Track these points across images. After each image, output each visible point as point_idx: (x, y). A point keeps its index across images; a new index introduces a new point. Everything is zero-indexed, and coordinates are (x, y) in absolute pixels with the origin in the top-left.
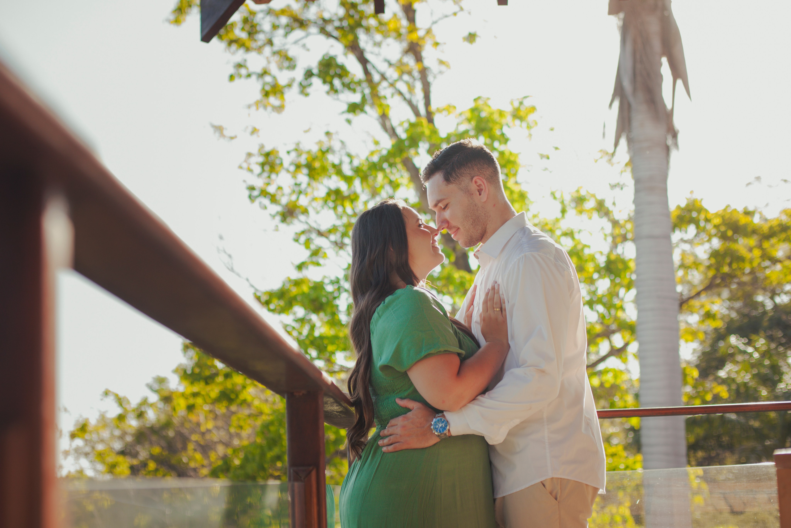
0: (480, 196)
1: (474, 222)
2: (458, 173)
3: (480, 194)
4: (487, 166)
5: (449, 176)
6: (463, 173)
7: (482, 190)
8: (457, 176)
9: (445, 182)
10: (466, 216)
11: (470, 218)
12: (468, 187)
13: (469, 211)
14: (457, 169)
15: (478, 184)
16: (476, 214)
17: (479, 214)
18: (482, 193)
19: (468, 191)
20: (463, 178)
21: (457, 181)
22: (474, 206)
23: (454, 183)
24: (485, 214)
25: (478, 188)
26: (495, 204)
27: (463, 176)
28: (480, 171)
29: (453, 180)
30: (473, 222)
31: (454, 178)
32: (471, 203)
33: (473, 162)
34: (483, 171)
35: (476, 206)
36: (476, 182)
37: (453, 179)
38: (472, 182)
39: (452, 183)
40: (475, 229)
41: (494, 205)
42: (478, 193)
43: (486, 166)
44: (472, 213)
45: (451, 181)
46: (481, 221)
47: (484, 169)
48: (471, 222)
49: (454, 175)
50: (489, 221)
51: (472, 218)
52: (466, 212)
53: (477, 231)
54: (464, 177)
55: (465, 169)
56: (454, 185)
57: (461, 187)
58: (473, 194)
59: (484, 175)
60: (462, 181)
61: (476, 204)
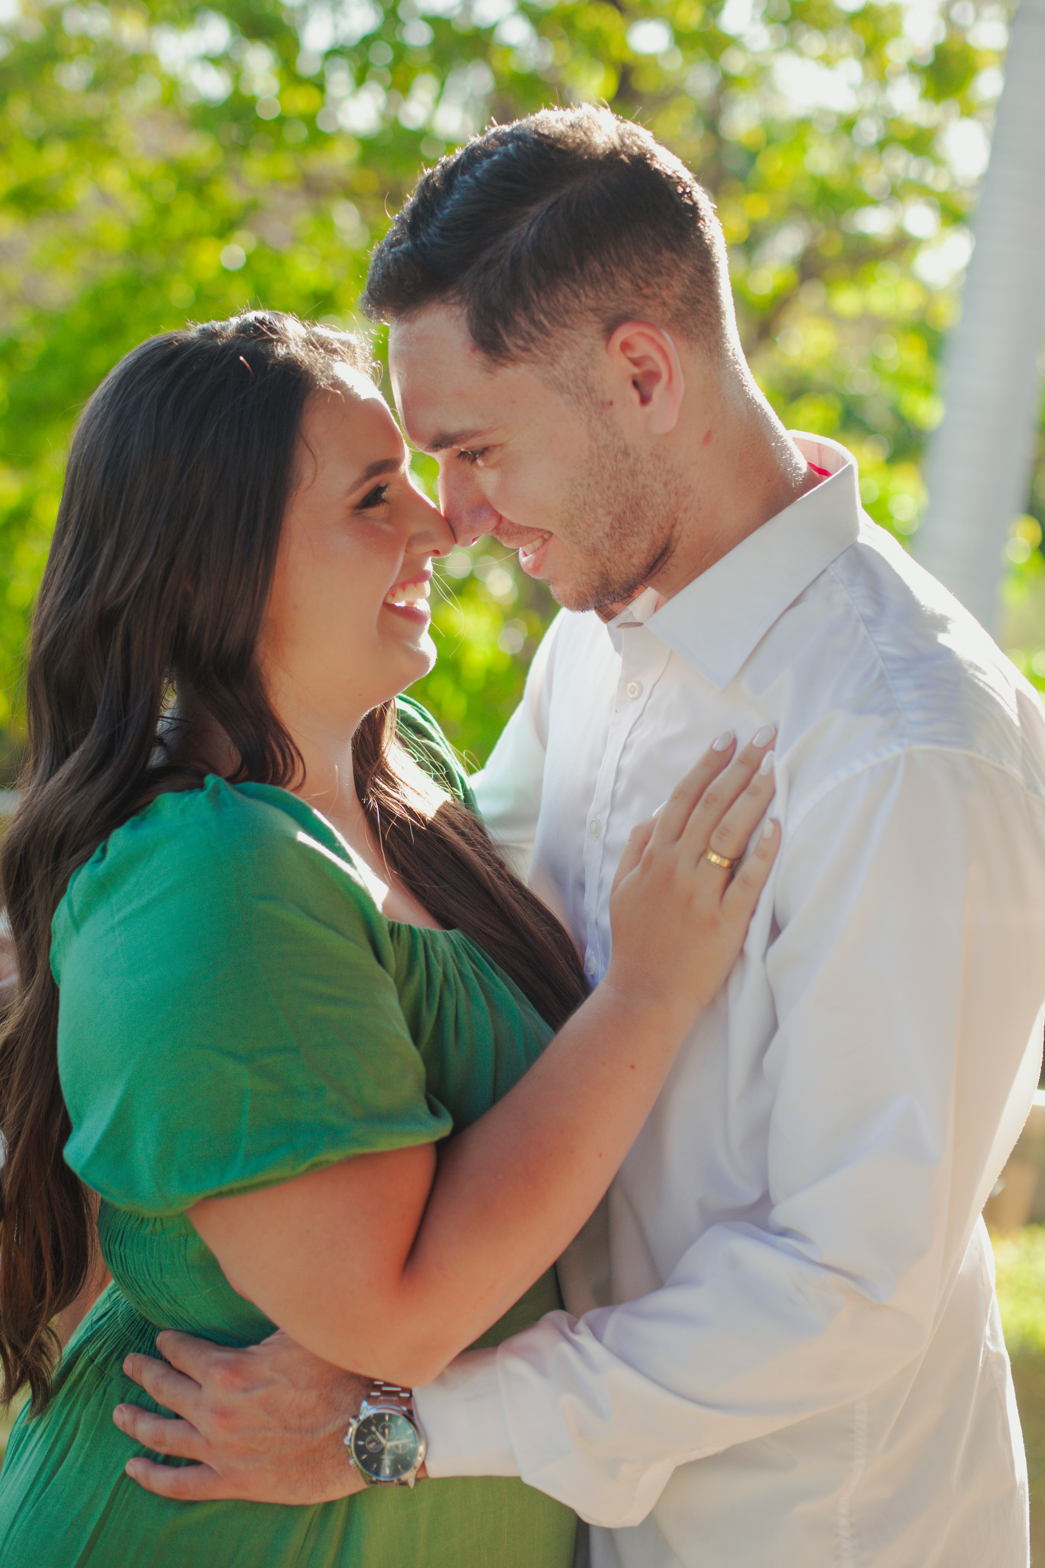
0: (648, 409)
1: (617, 525)
2: (543, 312)
3: (645, 400)
4: (675, 256)
5: (500, 327)
6: (567, 311)
7: (653, 376)
8: (541, 328)
9: (479, 357)
10: (585, 504)
11: (601, 511)
12: (591, 371)
13: (597, 483)
14: (538, 295)
15: (635, 355)
16: (627, 490)
17: (640, 490)
18: (658, 391)
19: (591, 391)
20: (566, 332)
21: (537, 352)
22: (620, 456)
23: (523, 360)
24: (665, 484)
25: (636, 370)
26: (710, 432)
27: (565, 326)
28: (646, 291)
29: (518, 347)
30: (612, 527)
31: (523, 338)
32: (605, 446)
33: (612, 250)
34: (658, 285)
35: (626, 454)
36: (626, 346)
37: (521, 343)
38: (607, 346)
39: (514, 360)
40: (620, 552)
41: (708, 438)
42: (635, 396)
43: (667, 256)
44: (609, 488)
45: (508, 350)
46: (650, 514)
47: (659, 273)
48: (607, 529)
49: (523, 322)
50: (686, 511)
51: (609, 513)
52: (581, 485)
53: (630, 557)
54: (572, 328)
55: (575, 286)
56: (523, 368)
57: (556, 373)
58: (611, 403)
59: (664, 304)
60: (560, 349)
61: (626, 446)
